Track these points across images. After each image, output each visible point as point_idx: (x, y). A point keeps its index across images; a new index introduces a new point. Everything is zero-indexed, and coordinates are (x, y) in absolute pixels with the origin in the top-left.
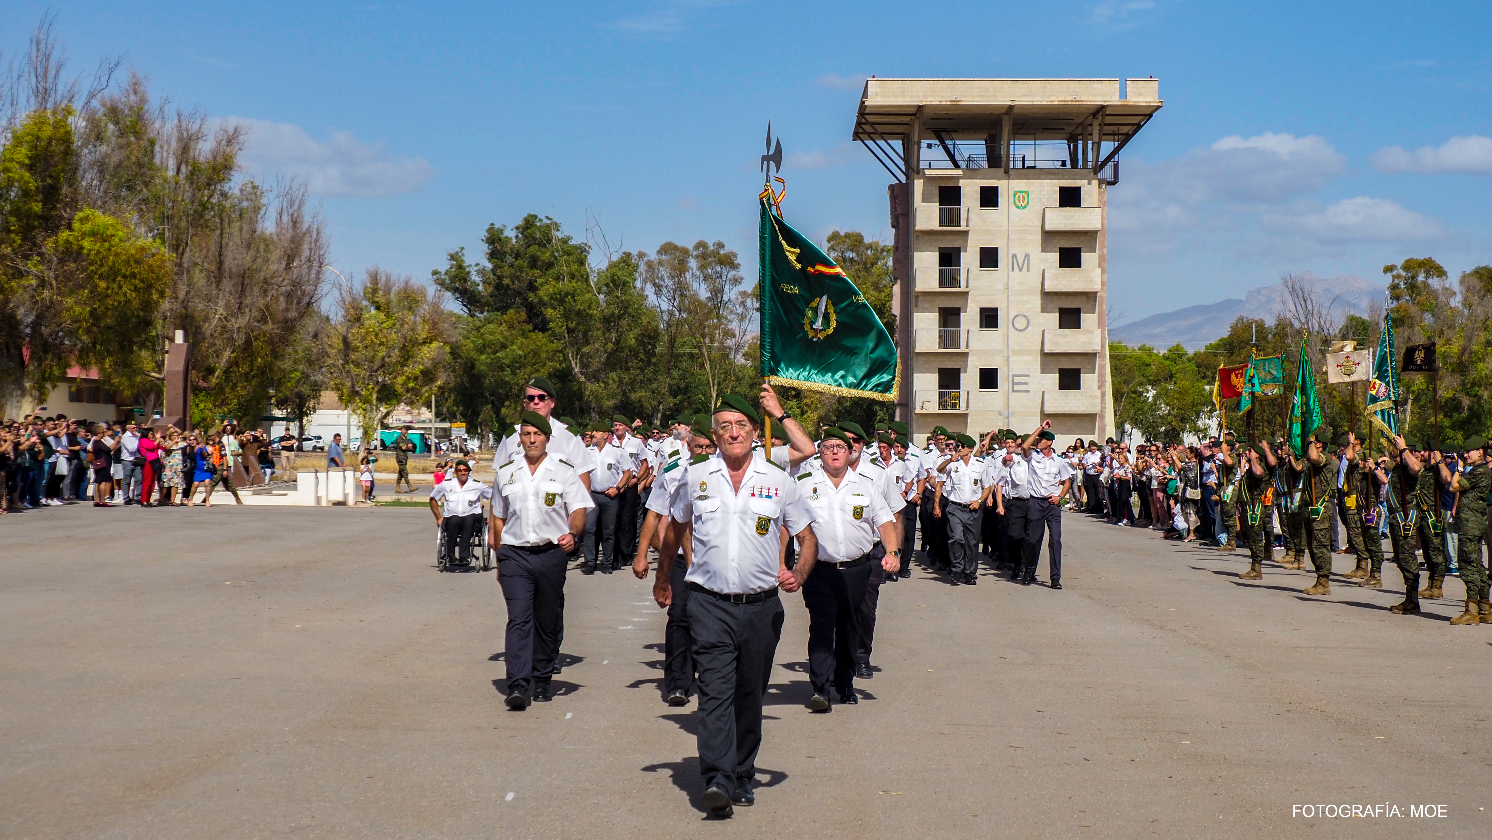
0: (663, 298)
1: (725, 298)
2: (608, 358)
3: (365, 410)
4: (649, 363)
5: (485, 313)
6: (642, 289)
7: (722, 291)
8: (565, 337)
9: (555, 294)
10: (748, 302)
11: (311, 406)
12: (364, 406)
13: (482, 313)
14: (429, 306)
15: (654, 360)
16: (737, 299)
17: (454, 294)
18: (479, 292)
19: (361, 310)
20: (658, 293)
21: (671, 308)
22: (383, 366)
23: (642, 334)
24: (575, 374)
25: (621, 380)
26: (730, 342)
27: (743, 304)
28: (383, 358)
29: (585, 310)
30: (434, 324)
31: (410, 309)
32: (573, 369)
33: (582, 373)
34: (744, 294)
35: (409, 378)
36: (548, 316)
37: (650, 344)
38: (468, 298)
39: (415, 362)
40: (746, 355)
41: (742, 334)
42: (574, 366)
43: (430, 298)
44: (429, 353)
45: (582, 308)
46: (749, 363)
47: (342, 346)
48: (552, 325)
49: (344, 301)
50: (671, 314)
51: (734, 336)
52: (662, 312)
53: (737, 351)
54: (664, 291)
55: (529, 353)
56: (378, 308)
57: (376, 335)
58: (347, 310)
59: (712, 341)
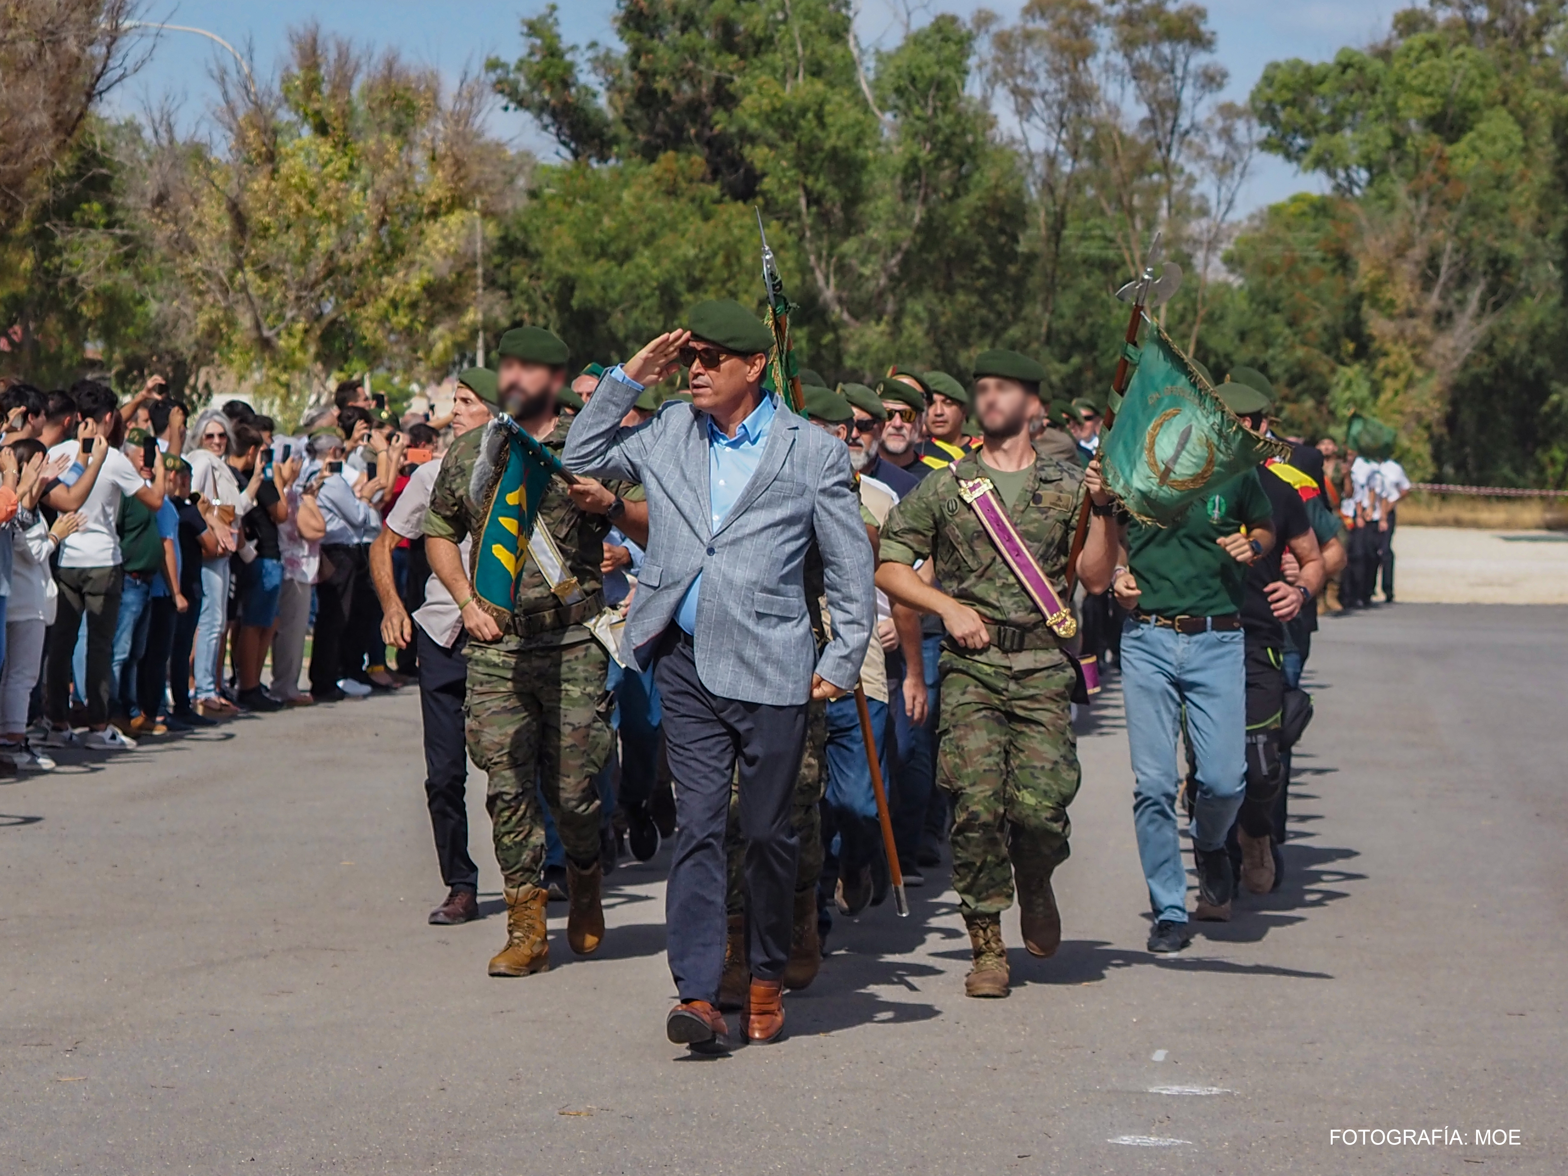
0: (1036, 120)
1: (1185, 122)
2: (904, 264)
3: (287, 386)
4: (1001, 274)
5: (612, 162)
6: (985, 102)
7: (1176, 105)
8: (799, 214)
9: (774, 110)
10: (1240, 128)
11: (200, 385)
12: (284, 377)
13: (603, 159)
14: (445, 121)
15: (1013, 269)
16: (1210, 121)
17: (538, 116)
18: (599, 111)
19: (275, 132)
20: (1024, 111)
21: (1052, 147)
22: (330, 273)
23: (984, 208)
24: (826, 304)
25: (933, 316)
26: (1196, 227)
27: (1227, 134)
28: (331, 255)
29: (847, 149)
30: (459, 164)
31: (399, 130)
32: (820, 292)
33: (840, 301)
34: (1228, 111)
35: (394, 304)
36: (758, 165)
37: (1002, 231)
38: (572, 126)
39: (412, 263)
40: (1232, 262)
41: (1223, 207)
42: (821, 282)
43: (447, 101)
44: (445, 238)
45: (840, 144)
46: (1236, 281)
47: (227, 226)
48: (768, 184)
49: (232, 111)
50: (1052, 161)
51: (1204, 212)
52: (1032, 156)
53: (1212, 245)
54: (1038, 104)
55: (715, 254)
56: (322, 129)
57: (312, 195)
58: (241, 139)
59: (1150, 225)
